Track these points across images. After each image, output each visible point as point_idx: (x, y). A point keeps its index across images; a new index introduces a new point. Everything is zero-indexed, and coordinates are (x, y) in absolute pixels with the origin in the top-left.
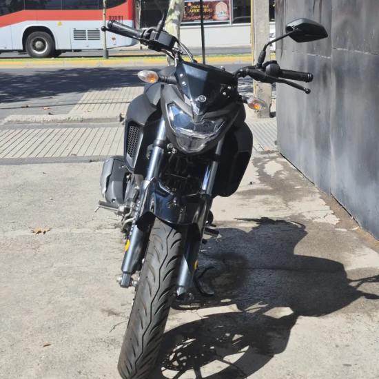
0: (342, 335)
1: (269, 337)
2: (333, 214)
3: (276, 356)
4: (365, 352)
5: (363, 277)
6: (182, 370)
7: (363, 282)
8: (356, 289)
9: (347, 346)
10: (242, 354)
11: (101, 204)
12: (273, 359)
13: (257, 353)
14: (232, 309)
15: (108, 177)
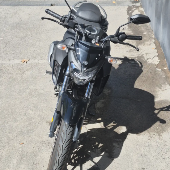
0: (145, 148)
1: (114, 146)
2: (157, 56)
3: (115, 159)
4: (152, 160)
5: (162, 107)
6: (75, 165)
7: (160, 111)
8: (157, 115)
9: (146, 155)
10: (101, 157)
11: (47, 72)
12: (113, 162)
13: (108, 157)
14: (101, 125)
15: (51, 55)
